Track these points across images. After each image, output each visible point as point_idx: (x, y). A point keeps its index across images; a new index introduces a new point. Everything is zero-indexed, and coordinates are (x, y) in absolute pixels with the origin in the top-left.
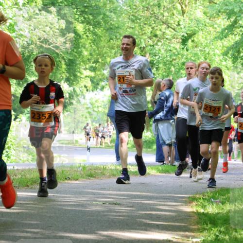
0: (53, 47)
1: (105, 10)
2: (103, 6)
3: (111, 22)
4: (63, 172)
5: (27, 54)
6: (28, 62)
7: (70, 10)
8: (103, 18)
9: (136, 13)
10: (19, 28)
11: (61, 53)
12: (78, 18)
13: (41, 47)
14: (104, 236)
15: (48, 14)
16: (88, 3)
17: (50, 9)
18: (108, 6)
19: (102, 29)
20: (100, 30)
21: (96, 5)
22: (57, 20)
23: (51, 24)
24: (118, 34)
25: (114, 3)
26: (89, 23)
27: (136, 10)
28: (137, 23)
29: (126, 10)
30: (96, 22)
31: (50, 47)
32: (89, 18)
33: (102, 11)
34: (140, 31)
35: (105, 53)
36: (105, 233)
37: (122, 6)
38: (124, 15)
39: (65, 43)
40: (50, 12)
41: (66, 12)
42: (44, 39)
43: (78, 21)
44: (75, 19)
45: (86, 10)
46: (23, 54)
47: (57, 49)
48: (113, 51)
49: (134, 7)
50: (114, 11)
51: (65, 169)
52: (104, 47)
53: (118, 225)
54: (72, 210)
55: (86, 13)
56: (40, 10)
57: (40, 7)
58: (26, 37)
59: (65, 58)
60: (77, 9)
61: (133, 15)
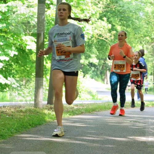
0: (104, 38)
1: (132, 18)
2: (131, 17)
3: (136, 25)
4: (108, 105)
5: (90, 42)
6: (91, 47)
7: (114, 19)
8: (131, 23)
9: (149, 19)
10: (87, 29)
11: (109, 42)
12: (118, 23)
13: (98, 38)
14: (130, 139)
15: (102, 21)
16: (123, 15)
17: (103, 19)
18: (134, 16)
19: (131, 28)
20: (130, 29)
21: (128, 16)
22: (107, 24)
23: (104, 27)
24: (139, 31)
25: (137, 15)
26: (124, 26)
27: (149, 18)
28: (150, 25)
29: (144, 18)
30: (128, 25)
31: (103, 38)
32: (124, 23)
33: (131, 19)
34: (151, 29)
35: (132, 41)
36: (131, 137)
37: (141, 16)
38: (143, 21)
39: (111, 36)
40: (103, 20)
41: (112, 20)
42: (100, 35)
43: (118, 25)
44: (117, 24)
45: (123, 19)
46: (89, 43)
47: (106, 40)
48: (137, 40)
49: (149, 17)
50: (137, 19)
51: (110, 103)
52: (132, 38)
53: (138, 133)
54: (113, 125)
55: (122, 20)
56: (98, 19)
57: (98, 18)
58: (90, 34)
59: (111, 44)
60: (118, 18)
61: (147, 21)
